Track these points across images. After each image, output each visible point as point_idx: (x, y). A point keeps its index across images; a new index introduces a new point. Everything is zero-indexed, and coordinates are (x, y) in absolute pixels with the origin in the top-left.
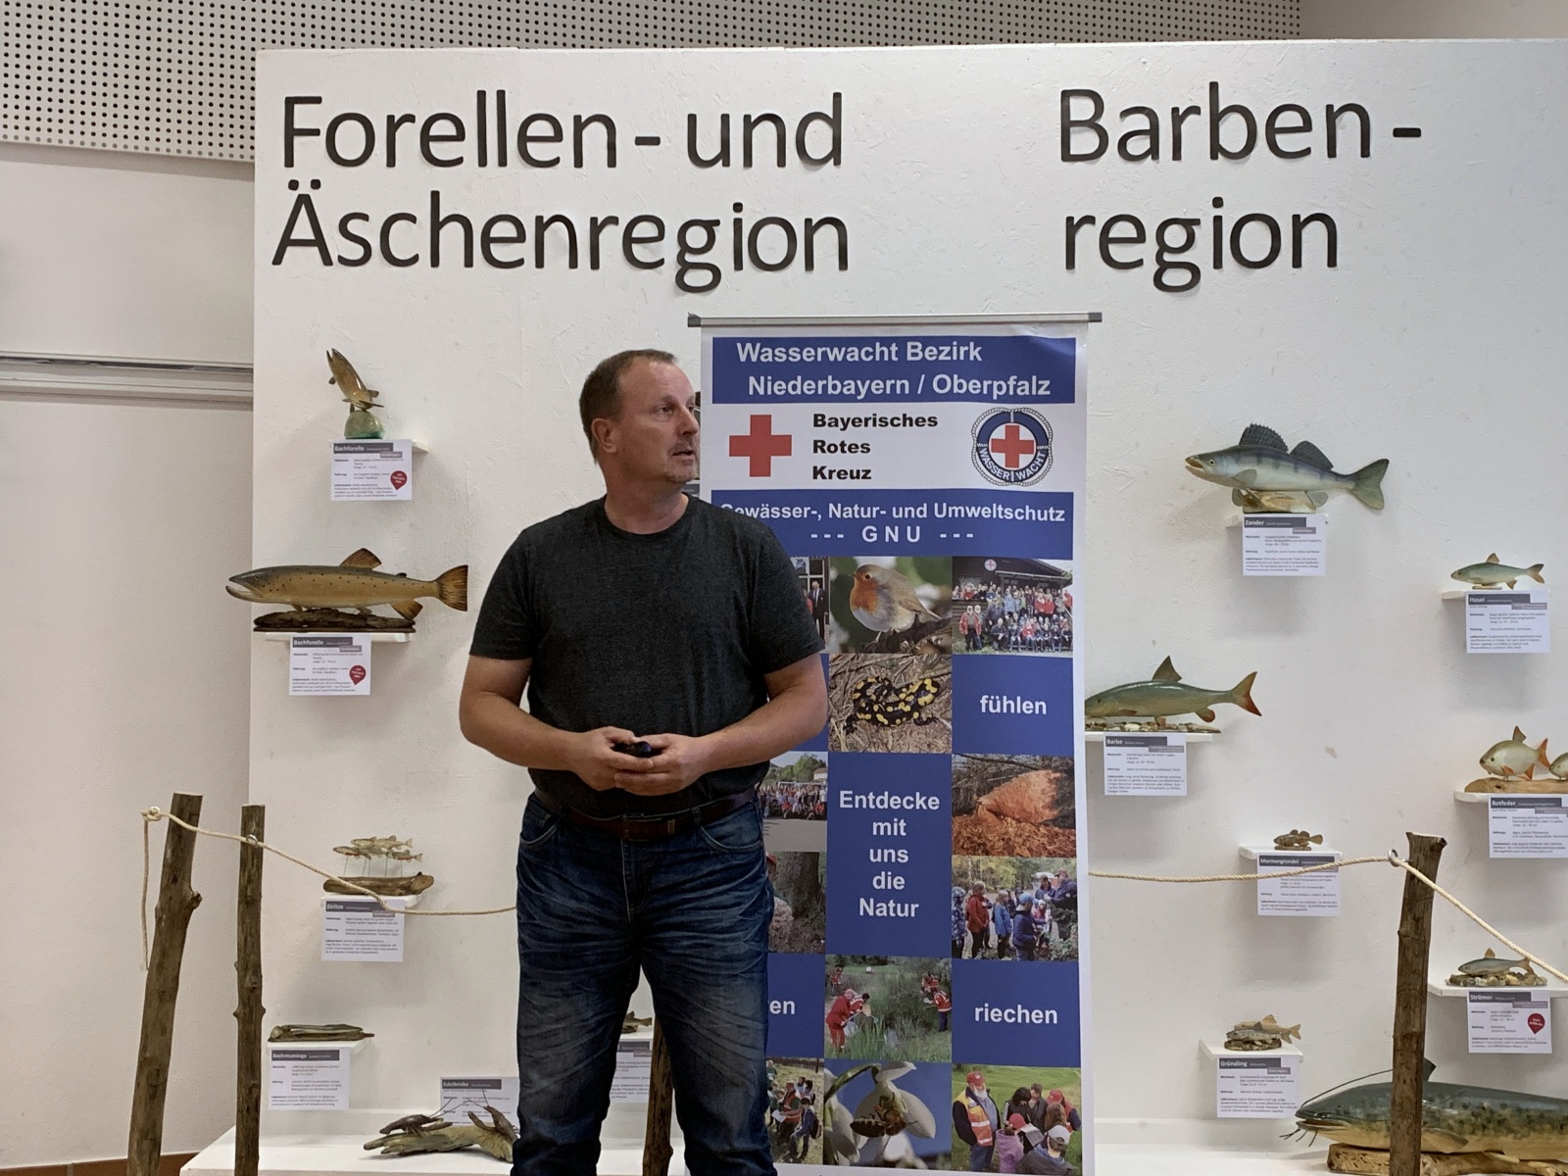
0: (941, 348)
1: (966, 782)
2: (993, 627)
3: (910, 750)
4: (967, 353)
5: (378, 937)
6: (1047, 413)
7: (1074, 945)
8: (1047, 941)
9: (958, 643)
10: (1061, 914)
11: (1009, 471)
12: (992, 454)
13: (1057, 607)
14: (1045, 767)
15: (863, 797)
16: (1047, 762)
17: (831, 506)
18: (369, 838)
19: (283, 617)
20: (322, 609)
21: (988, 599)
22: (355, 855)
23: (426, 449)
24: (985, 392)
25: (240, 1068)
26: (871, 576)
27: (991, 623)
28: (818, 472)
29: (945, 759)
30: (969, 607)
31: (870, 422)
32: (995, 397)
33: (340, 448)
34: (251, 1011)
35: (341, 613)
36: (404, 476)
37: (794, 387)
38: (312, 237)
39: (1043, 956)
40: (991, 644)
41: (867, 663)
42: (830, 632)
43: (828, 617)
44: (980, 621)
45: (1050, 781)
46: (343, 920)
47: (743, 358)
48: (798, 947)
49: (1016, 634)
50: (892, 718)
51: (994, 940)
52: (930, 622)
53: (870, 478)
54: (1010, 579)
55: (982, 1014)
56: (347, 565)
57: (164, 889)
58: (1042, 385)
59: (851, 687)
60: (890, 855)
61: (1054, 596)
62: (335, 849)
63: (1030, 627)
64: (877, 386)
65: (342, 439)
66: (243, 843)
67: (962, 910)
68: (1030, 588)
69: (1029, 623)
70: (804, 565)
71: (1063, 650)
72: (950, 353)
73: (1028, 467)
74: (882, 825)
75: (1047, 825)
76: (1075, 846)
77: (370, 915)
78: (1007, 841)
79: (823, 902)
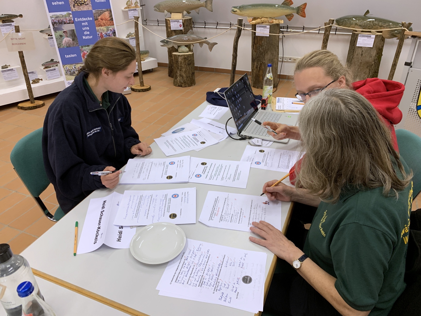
1: (96, 15)
3: (86, 10)
10: (114, 34)
14: (107, 11)
15: (79, 19)
45: (108, 13)
50: (81, 4)
60: (86, 28)
67: (99, 36)
74: (84, 23)
75: (109, 21)
76: (114, 23)
78: (104, 24)
79: (77, 37)
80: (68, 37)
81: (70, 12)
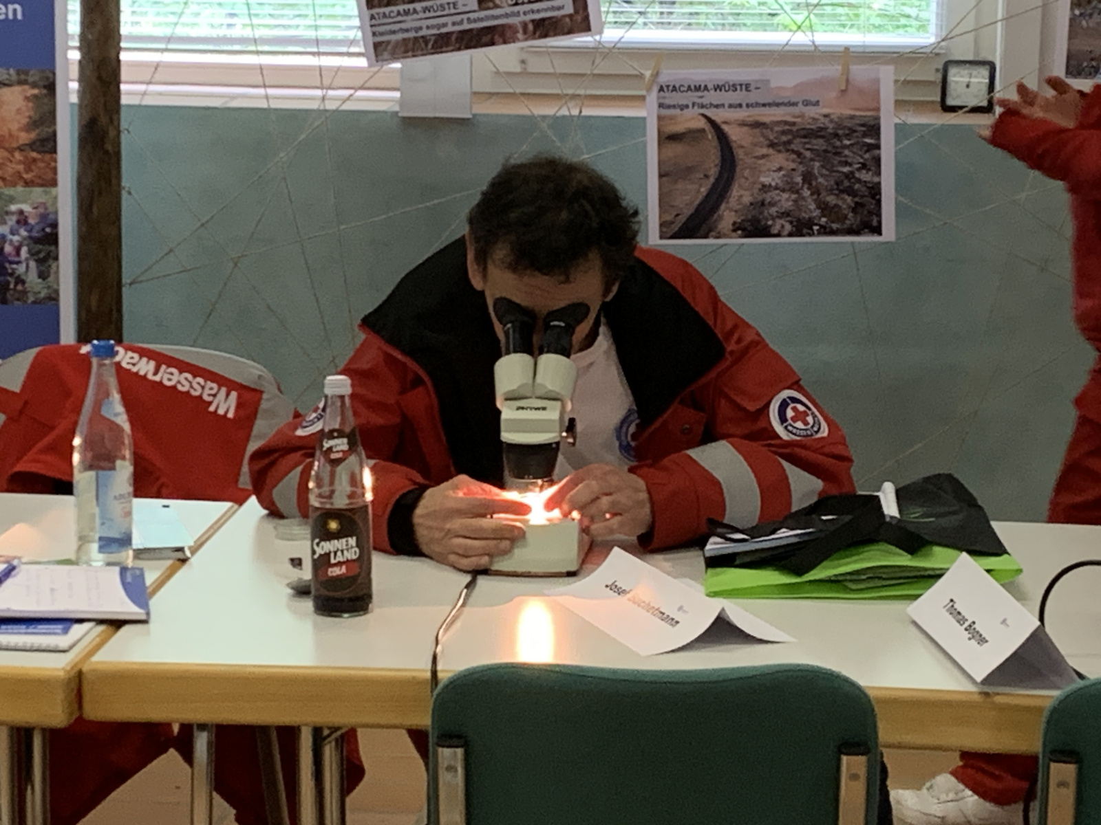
7: (55, 287)
8: (23, 282)
10: (39, 252)
14: (21, 83)
16: (23, 77)
39: (18, 299)
45: (27, 99)
75: (23, 150)
76: (56, 174)
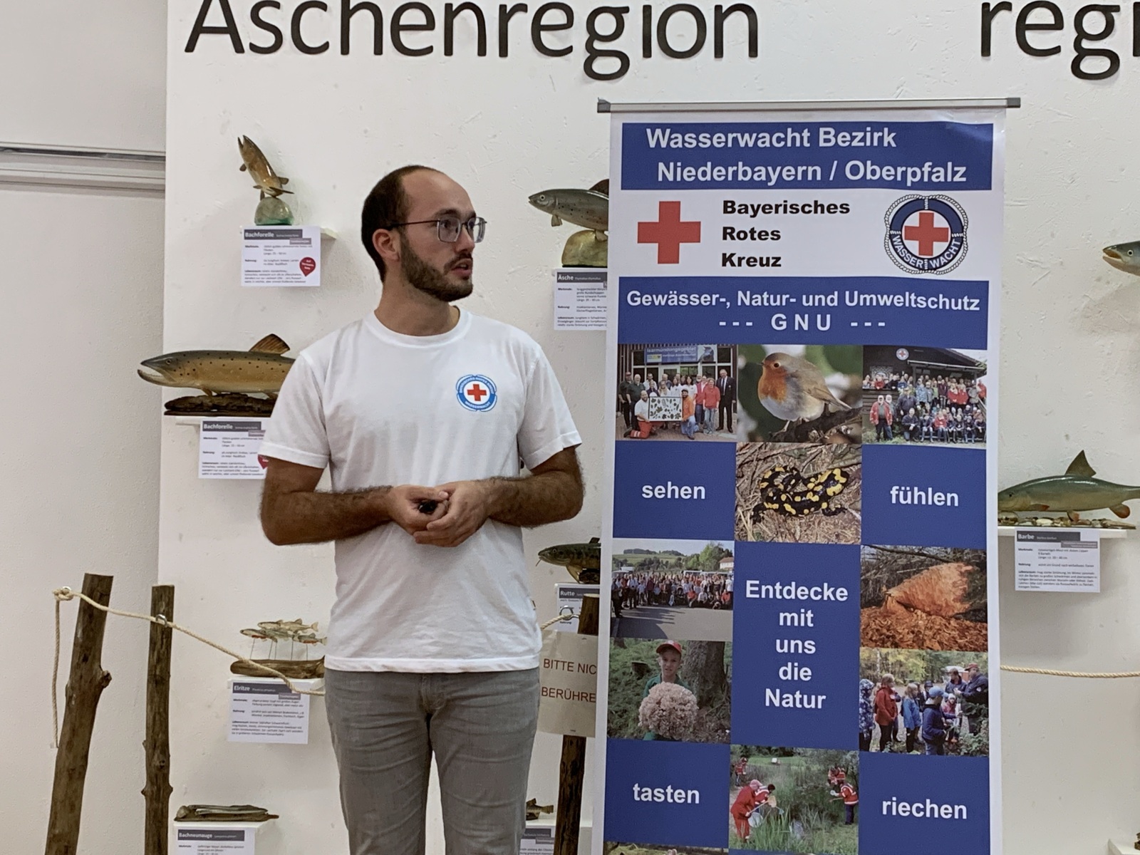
0: (854, 134)
1: (875, 574)
2: (904, 417)
3: (821, 540)
4: (881, 139)
5: (286, 720)
6: (963, 200)
7: (985, 740)
8: (957, 735)
9: (869, 433)
10: (971, 709)
11: (923, 259)
12: (906, 242)
13: (970, 398)
14: (957, 560)
15: (770, 588)
16: (958, 555)
17: (740, 294)
18: (275, 621)
19: (194, 401)
20: (232, 393)
21: (899, 389)
22: (262, 638)
23: (334, 236)
24: (899, 178)
25: (147, 845)
26: (780, 365)
27: (902, 413)
28: (727, 259)
29: (855, 549)
30: (880, 396)
31: (781, 209)
32: (909, 184)
33: (250, 234)
34: (159, 789)
35: (251, 398)
36: (313, 262)
37: (704, 174)
38: (224, 24)
39: (953, 751)
40: (902, 434)
41: (775, 452)
42: (738, 421)
43: (735, 405)
44: (891, 411)
45: (962, 574)
46: (250, 702)
47: (652, 144)
48: (703, 736)
49: (927, 425)
50: (800, 508)
51: (902, 734)
52: (839, 412)
53: (780, 265)
54: (923, 369)
55: (889, 808)
56: (257, 350)
57: (75, 667)
58: (958, 172)
59: (759, 476)
60: (796, 645)
61: (967, 386)
62: (242, 632)
63: (943, 418)
64: (788, 173)
65: (254, 227)
66: (152, 623)
67: (869, 702)
68: (943, 378)
69: (941, 414)
70: (712, 351)
71: (975, 441)
72: (864, 139)
73: (942, 255)
74: (789, 616)
75: (957, 619)
76: (986, 640)
77: (276, 697)
78: (916, 634)
79: (728, 691)
80: (677, 681)
81: (729, 545)
